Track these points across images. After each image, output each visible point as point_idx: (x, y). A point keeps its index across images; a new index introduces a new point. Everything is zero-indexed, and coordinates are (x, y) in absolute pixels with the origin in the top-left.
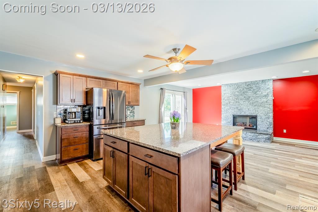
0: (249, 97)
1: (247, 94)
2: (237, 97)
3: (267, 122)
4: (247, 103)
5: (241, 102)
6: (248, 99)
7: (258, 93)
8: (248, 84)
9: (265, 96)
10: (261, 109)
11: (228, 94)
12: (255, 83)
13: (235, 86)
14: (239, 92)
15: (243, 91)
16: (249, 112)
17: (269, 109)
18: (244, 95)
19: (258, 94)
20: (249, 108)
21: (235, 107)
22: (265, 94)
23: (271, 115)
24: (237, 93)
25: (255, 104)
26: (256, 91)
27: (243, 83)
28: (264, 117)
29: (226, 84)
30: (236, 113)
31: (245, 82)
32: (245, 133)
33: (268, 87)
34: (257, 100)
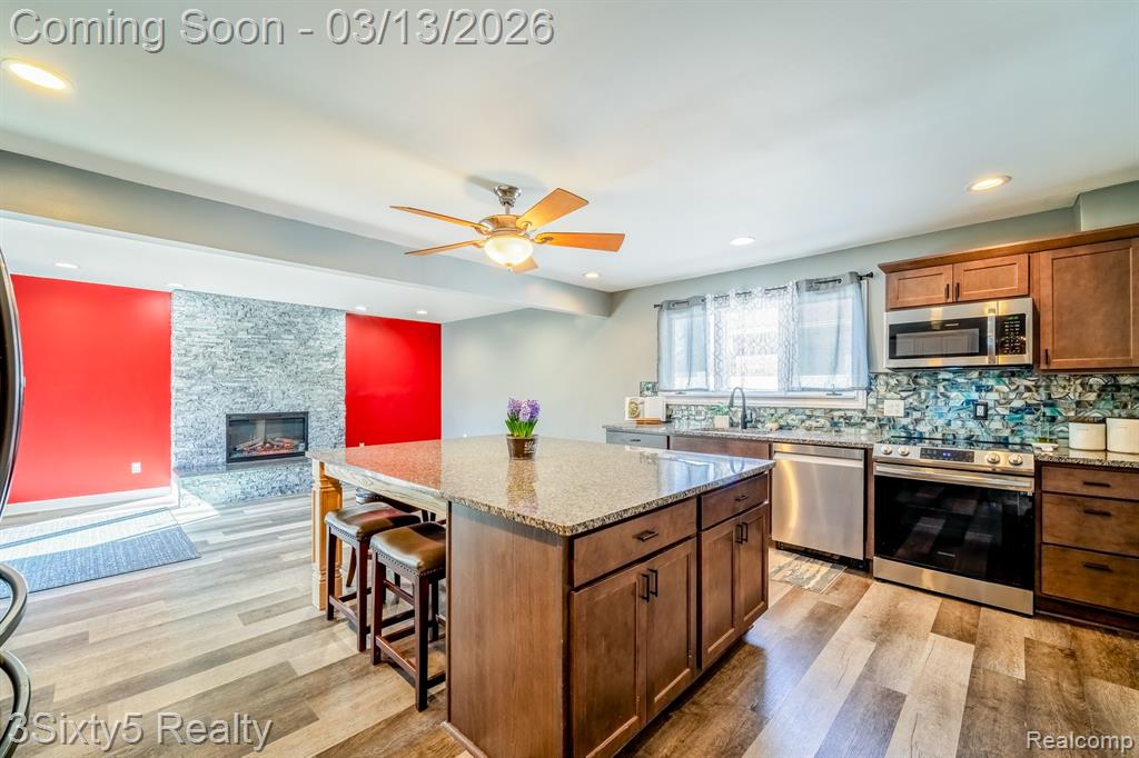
0: (286, 354)
1: (280, 341)
2: (243, 350)
3: (334, 429)
4: (279, 371)
5: (260, 369)
6: (282, 359)
7: (311, 343)
8: (281, 310)
9: (329, 354)
10: (320, 391)
11: (204, 335)
12: (304, 311)
13: (238, 307)
14: (252, 331)
15: (265, 331)
16: (285, 402)
17: (337, 393)
18: (270, 346)
19: (310, 347)
20: (284, 388)
21: (236, 384)
22: (330, 348)
23: (342, 407)
24: (242, 335)
25: (302, 378)
26: (305, 336)
27: (265, 304)
28: (325, 416)
29: (198, 294)
30: (238, 406)
31: (273, 303)
33: (337, 330)
34: (309, 365)
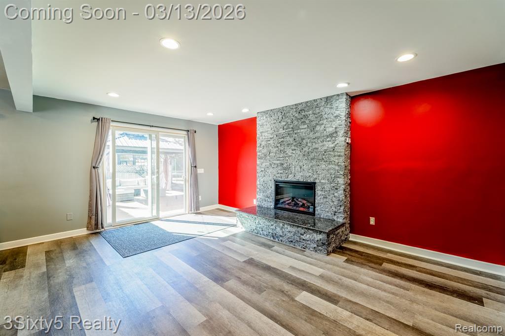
0: (303, 139)
1: (299, 131)
2: (281, 140)
3: (334, 199)
4: (299, 152)
5: (289, 151)
6: (300, 144)
7: (318, 128)
8: (300, 107)
9: (331, 135)
10: (323, 166)
11: (266, 134)
12: (312, 105)
13: (279, 114)
14: (285, 127)
15: (291, 126)
16: (301, 174)
17: (337, 168)
18: (294, 135)
19: (317, 131)
20: (301, 164)
21: (278, 162)
22: (330, 130)
23: (342, 181)
24: (281, 131)
25: (312, 155)
26: (314, 123)
27: (290, 107)
28: (327, 187)
29: (264, 112)
30: (279, 175)
31: (296, 105)
32: (281, 225)
33: (337, 113)
34: (317, 146)
